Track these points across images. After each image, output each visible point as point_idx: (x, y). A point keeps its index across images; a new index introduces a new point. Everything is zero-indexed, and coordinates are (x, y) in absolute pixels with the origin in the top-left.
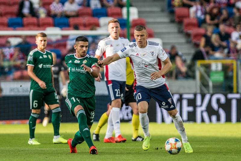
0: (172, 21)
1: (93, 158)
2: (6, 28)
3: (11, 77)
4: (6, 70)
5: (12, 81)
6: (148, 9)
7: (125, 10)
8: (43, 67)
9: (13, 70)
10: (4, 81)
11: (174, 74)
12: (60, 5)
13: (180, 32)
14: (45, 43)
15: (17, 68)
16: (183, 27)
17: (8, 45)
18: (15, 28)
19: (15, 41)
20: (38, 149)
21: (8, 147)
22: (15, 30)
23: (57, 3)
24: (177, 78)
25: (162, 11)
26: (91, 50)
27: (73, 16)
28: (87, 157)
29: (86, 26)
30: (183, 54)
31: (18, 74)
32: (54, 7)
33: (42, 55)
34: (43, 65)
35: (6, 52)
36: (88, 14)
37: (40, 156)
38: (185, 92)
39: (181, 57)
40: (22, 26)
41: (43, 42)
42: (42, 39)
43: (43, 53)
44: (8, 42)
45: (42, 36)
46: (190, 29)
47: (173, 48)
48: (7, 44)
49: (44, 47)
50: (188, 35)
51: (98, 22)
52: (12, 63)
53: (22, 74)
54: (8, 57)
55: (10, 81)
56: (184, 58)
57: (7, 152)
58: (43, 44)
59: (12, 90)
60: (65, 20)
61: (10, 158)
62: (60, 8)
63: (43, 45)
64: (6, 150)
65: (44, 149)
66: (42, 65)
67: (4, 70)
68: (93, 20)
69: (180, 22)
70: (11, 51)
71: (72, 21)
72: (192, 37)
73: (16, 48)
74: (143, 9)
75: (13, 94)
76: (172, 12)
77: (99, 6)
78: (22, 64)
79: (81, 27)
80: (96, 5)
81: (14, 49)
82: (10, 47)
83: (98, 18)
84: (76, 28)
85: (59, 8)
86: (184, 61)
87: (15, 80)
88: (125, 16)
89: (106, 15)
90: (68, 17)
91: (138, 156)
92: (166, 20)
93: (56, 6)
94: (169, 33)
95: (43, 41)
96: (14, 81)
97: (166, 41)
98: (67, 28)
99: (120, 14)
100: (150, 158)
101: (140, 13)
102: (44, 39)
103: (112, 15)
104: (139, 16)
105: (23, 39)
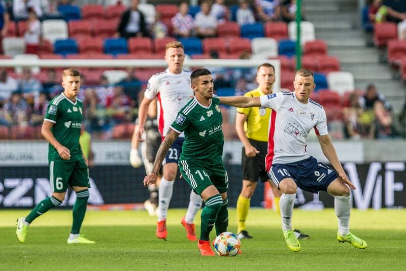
0: (370, 45)
1: (241, 265)
2: (100, 55)
3: (109, 133)
4: (101, 122)
5: (111, 141)
6: (330, 25)
7: (293, 27)
8: (71, 126)
9: (112, 123)
10: (98, 142)
11: (372, 130)
12: (188, 18)
13: (383, 62)
14: (77, 85)
15: (119, 120)
16: (388, 55)
17: (104, 82)
18: (115, 55)
19: (114, 77)
20: (152, 250)
21: (103, 247)
22: (115, 58)
23: (184, 15)
24: (376, 136)
25: (354, 28)
26: (238, 92)
27: (210, 37)
28: (232, 264)
29: (231, 52)
30: (388, 98)
31: (120, 129)
32: (179, 22)
33: (71, 106)
34: (71, 124)
35: (101, 93)
36: (233, 33)
37: (155, 262)
38: (389, 160)
39: (383, 102)
40: (125, 51)
41: (74, 85)
42: (72, 80)
43: (73, 103)
44: (104, 78)
45: (72, 74)
46: (398, 58)
47: (371, 88)
48: (102, 82)
49: (75, 92)
50: (395, 67)
51: (250, 45)
52: (110, 111)
53: (127, 129)
54: (104, 102)
55: (108, 141)
56: (388, 104)
57: (102, 255)
58: (73, 88)
59: (109, 155)
60: (196, 43)
61: (107, 266)
62: (188, 23)
63: (74, 90)
64: (100, 253)
65: (162, 251)
66: (70, 122)
67: (98, 123)
68: (241, 42)
69: (383, 47)
70: (109, 92)
71: (207, 44)
72: (401, 71)
73: (118, 87)
74: (323, 25)
75: (111, 161)
76: (370, 30)
77: (252, 20)
78: (127, 112)
79: (222, 54)
80: (247, 18)
81: (114, 89)
82: (106, 86)
83: (249, 39)
84: (215, 55)
85: (186, 22)
86: (389, 110)
87: (115, 139)
88: (293, 37)
89: (263, 34)
90: (201, 37)
91: (314, 263)
92: (360, 42)
93: (181, 20)
94: (364, 64)
95: (74, 83)
96: (113, 141)
97: (360, 77)
98: (200, 56)
99: (285, 33)
100: (334, 266)
101: (317, 31)
102: (76, 80)
103: (273, 35)
104: (316, 37)
105: (129, 73)
